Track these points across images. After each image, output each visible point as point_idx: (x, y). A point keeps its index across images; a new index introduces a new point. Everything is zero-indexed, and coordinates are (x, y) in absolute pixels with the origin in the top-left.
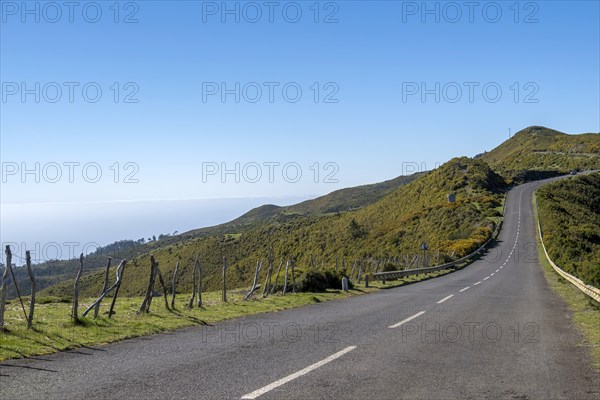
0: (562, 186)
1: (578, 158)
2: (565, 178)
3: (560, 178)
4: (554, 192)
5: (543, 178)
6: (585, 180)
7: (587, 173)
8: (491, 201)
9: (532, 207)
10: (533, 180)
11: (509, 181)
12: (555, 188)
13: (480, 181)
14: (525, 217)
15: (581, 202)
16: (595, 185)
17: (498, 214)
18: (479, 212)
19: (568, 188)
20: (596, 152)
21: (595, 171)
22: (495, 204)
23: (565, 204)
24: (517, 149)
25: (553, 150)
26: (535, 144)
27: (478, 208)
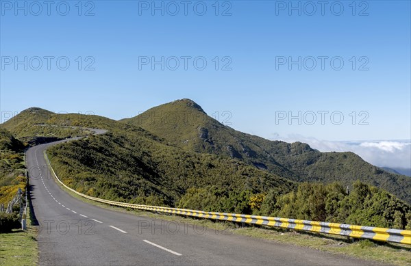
0: (61, 147)
1: (66, 129)
2: (63, 142)
3: (60, 142)
4: (57, 151)
5: (48, 142)
6: (75, 143)
7: (76, 139)
8: (16, 158)
9: (45, 161)
10: (42, 143)
11: (26, 144)
12: (57, 149)
13: (6, 144)
14: (42, 169)
15: (75, 158)
16: (82, 147)
17: (24, 167)
18: (9, 166)
19: (65, 149)
20: (78, 125)
21: (80, 138)
22: (19, 160)
23: (66, 159)
24: (22, 122)
25: (50, 124)
26: (35, 119)
27: (8, 163)
